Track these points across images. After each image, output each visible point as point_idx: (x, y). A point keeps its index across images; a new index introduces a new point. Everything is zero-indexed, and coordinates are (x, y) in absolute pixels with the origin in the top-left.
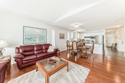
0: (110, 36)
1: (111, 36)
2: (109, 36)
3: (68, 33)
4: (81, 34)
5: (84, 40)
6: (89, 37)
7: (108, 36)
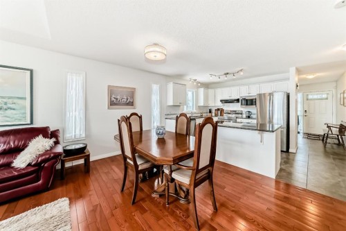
0: (319, 97)
1: (324, 96)
2: (315, 97)
3: (155, 87)
4: (211, 91)
5: (222, 111)
6: (238, 100)
7: (310, 97)
